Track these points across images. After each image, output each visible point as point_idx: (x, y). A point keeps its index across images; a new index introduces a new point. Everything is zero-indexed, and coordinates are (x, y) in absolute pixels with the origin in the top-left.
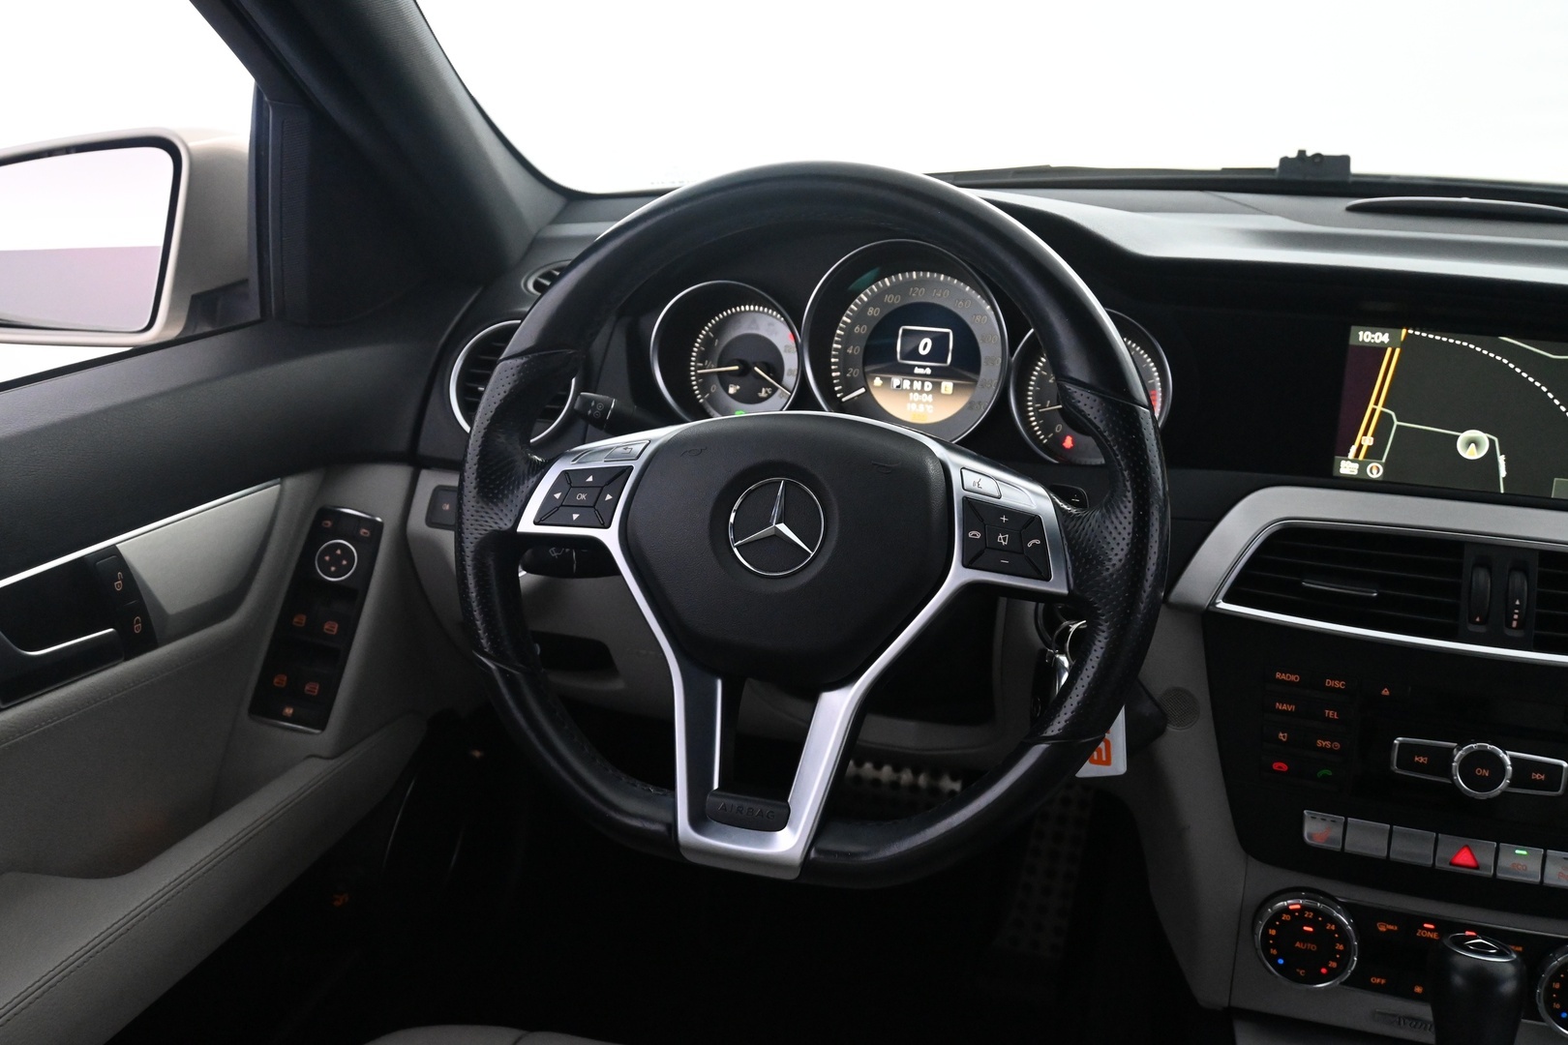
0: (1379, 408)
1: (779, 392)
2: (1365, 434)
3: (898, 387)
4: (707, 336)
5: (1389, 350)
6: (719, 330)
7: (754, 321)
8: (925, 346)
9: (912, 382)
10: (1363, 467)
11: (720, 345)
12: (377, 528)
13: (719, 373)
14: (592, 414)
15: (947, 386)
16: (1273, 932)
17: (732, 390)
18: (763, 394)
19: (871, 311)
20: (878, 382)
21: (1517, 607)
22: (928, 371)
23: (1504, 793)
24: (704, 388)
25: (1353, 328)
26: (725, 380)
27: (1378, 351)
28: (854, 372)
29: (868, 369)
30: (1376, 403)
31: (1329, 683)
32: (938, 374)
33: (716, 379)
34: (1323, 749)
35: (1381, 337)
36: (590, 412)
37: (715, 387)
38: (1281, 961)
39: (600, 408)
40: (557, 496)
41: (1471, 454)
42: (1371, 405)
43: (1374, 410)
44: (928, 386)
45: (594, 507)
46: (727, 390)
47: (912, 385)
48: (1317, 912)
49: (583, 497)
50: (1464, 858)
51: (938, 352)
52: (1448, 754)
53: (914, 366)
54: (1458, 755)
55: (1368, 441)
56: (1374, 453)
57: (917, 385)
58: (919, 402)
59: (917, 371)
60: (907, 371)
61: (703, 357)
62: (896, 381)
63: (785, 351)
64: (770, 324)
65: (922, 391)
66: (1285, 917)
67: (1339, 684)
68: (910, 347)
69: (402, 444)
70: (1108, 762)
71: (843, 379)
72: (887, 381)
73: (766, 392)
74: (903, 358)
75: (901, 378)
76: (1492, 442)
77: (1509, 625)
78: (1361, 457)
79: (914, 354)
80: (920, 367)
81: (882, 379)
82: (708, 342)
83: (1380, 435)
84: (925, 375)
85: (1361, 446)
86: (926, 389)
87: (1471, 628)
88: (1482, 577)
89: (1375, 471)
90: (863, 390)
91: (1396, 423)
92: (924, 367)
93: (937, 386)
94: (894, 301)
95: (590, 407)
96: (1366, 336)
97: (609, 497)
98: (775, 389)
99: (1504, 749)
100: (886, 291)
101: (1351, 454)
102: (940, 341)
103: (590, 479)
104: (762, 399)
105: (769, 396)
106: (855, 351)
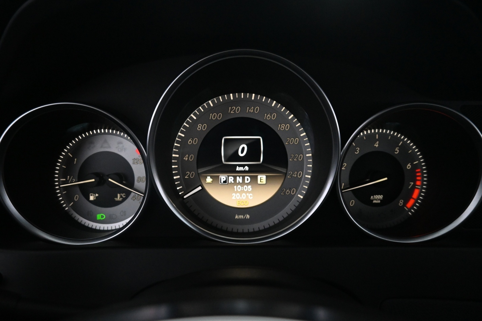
1: (132, 194)
3: (225, 182)
6: (77, 150)
7: (106, 141)
8: (243, 150)
9: (235, 178)
11: (78, 163)
13: (80, 185)
15: (262, 178)
17: (92, 198)
18: (119, 198)
19: (200, 127)
20: (209, 180)
22: (247, 168)
24: (69, 197)
26: (85, 190)
28: (191, 175)
29: (200, 171)
32: (254, 170)
33: (78, 189)
37: (78, 197)
44: (248, 179)
46: (88, 199)
47: (235, 179)
51: (253, 154)
53: (236, 165)
57: (239, 179)
58: (242, 191)
59: (238, 169)
60: (231, 170)
62: (223, 178)
63: (134, 163)
64: (120, 143)
65: (243, 183)
68: (231, 152)
71: (183, 181)
72: (216, 179)
73: (121, 197)
74: (226, 161)
75: (226, 175)
79: (235, 157)
80: (240, 166)
81: (211, 177)
84: (245, 172)
86: (246, 182)
90: (200, 188)
92: (243, 166)
93: (254, 179)
94: (217, 117)
98: (128, 193)
100: (210, 110)
102: (253, 146)
104: (119, 203)
105: (124, 200)
106: (190, 158)
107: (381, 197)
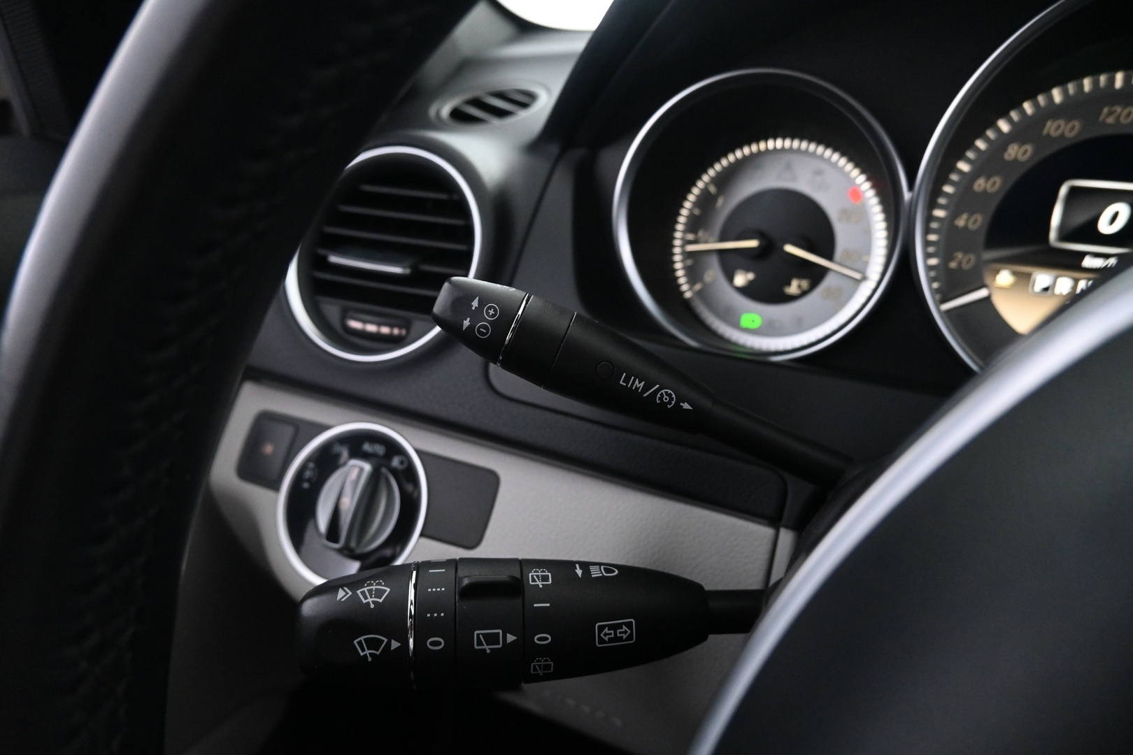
1: (822, 287)
3: (1046, 289)
4: (705, 192)
6: (725, 181)
7: (789, 167)
8: (1114, 218)
9: (1075, 281)
11: (726, 206)
13: (721, 252)
14: (471, 327)
17: (741, 279)
18: (793, 288)
19: (1013, 152)
20: (1005, 279)
22: (1112, 263)
26: (730, 262)
28: (964, 263)
29: (988, 255)
33: (714, 261)
36: (466, 323)
37: (713, 273)
39: (489, 315)
46: (730, 278)
47: (1072, 287)
53: (1083, 255)
57: (1084, 287)
59: (1088, 262)
60: (1068, 262)
61: (695, 225)
62: (1042, 278)
63: (840, 219)
64: (819, 172)
68: (1080, 218)
71: (939, 273)
72: (1024, 279)
73: (799, 286)
74: (1059, 239)
75: (1053, 273)
79: (1089, 233)
80: (1095, 255)
81: (1015, 273)
82: (706, 201)
84: (1104, 271)
90: (980, 293)
92: (1106, 256)
94: (1063, 130)
95: (468, 312)
98: (814, 283)
100: (1054, 112)
104: (792, 298)
105: (804, 293)
106: (970, 222)
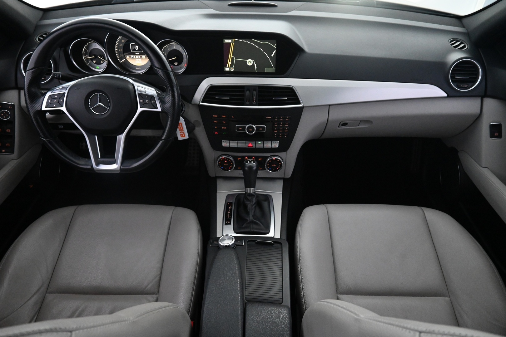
0: (231, 56)
1: (105, 62)
2: (229, 62)
3: (133, 58)
4: (85, 49)
5: (232, 44)
6: (87, 48)
8: (137, 48)
9: (136, 56)
10: (230, 69)
11: (89, 51)
12: (13, 106)
13: (90, 58)
15: (144, 57)
16: (220, 163)
17: (94, 62)
18: (102, 62)
19: (122, 41)
20: (128, 57)
21: (254, 98)
22: (139, 54)
23: (255, 133)
24: (88, 62)
25: (224, 39)
26: (92, 60)
27: (229, 44)
28: (122, 55)
29: (125, 54)
30: (231, 55)
31: (223, 116)
32: (141, 54)
33: (90, 60)
34: (223, 129)
35: (229, 41)
37: (90, 62)
38: (222, 168)
39: (58, 75)
40: (49, 101)
41: (250, 64)
42: (230, 56)
43: (230, 57)
44: (139, 57)
45: (58, 103)
46: (93, 62)
47: (136, 57)
48: (227, 158)
49: (55, 101)
50: (250, 145)
51: (140, 49)
52: (245, 127)
53: (135, 53)
54: (247, 127)
55: (230, 63)
56: (231, 66)
57: (137, 57)
58: (138, 61)
59: (136, 54)
60: (134, 54)
61: (85, 54)
62: (132, 56)
64: (98, 46)
65: (138, 58)
66: (222, 160)
67: (224, 116)
68: (133, 48)
69: (13, 85)
70: (185, 136)
71: (120, 57)
72: (130, 57)
74: (132, 51)
76: (253, 61)
77: (253, 102)
78: (229, 67)
79: (134, 50)
80: (137, 53)
82: (86, 51)
83: (232, 62)
84: (138, 55)
85: (229, 64)
86: (139, 58)
87: (247, 103)
88: (248, 92)
89: (232, 69)
90: (124, 60)
91: (235, 59)
92: (138, 53)
93: (141, 57)
95: (55, 75)
96: (227, 41)
97: (61, 100)
98: (104, 61)
99: (254, 125)
101: (227, 66)
103: (56, 96)
104: (102, 63)
105: (103, 63)
106: (121, 50)
107: (177, 63)
